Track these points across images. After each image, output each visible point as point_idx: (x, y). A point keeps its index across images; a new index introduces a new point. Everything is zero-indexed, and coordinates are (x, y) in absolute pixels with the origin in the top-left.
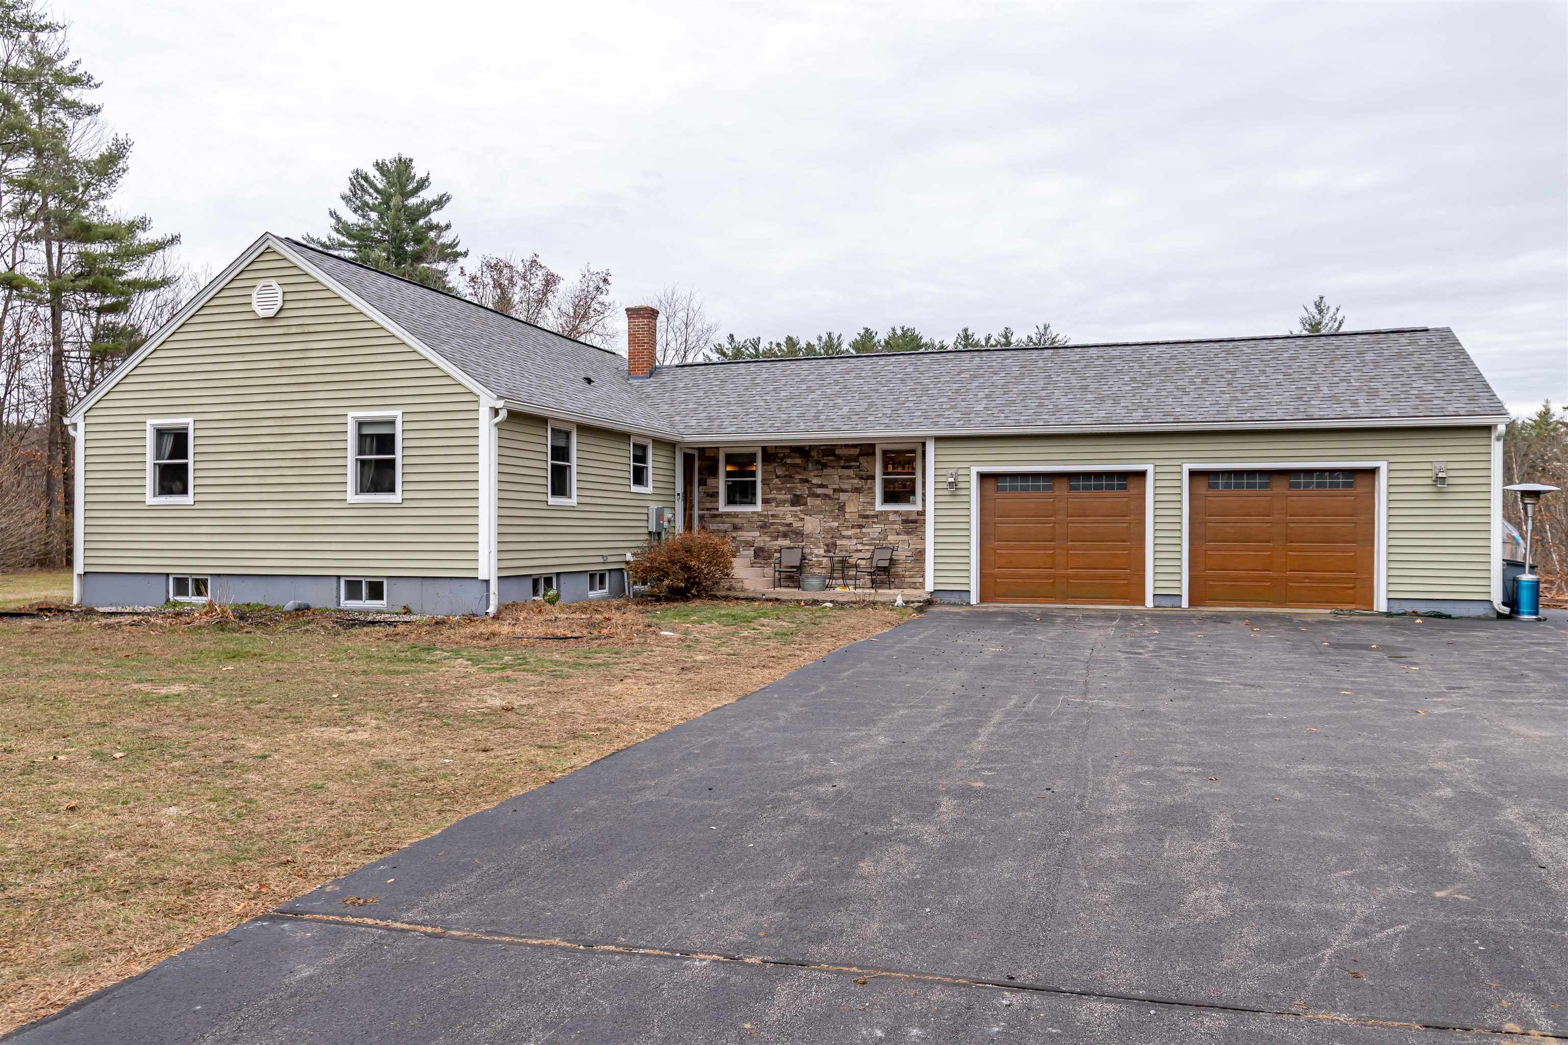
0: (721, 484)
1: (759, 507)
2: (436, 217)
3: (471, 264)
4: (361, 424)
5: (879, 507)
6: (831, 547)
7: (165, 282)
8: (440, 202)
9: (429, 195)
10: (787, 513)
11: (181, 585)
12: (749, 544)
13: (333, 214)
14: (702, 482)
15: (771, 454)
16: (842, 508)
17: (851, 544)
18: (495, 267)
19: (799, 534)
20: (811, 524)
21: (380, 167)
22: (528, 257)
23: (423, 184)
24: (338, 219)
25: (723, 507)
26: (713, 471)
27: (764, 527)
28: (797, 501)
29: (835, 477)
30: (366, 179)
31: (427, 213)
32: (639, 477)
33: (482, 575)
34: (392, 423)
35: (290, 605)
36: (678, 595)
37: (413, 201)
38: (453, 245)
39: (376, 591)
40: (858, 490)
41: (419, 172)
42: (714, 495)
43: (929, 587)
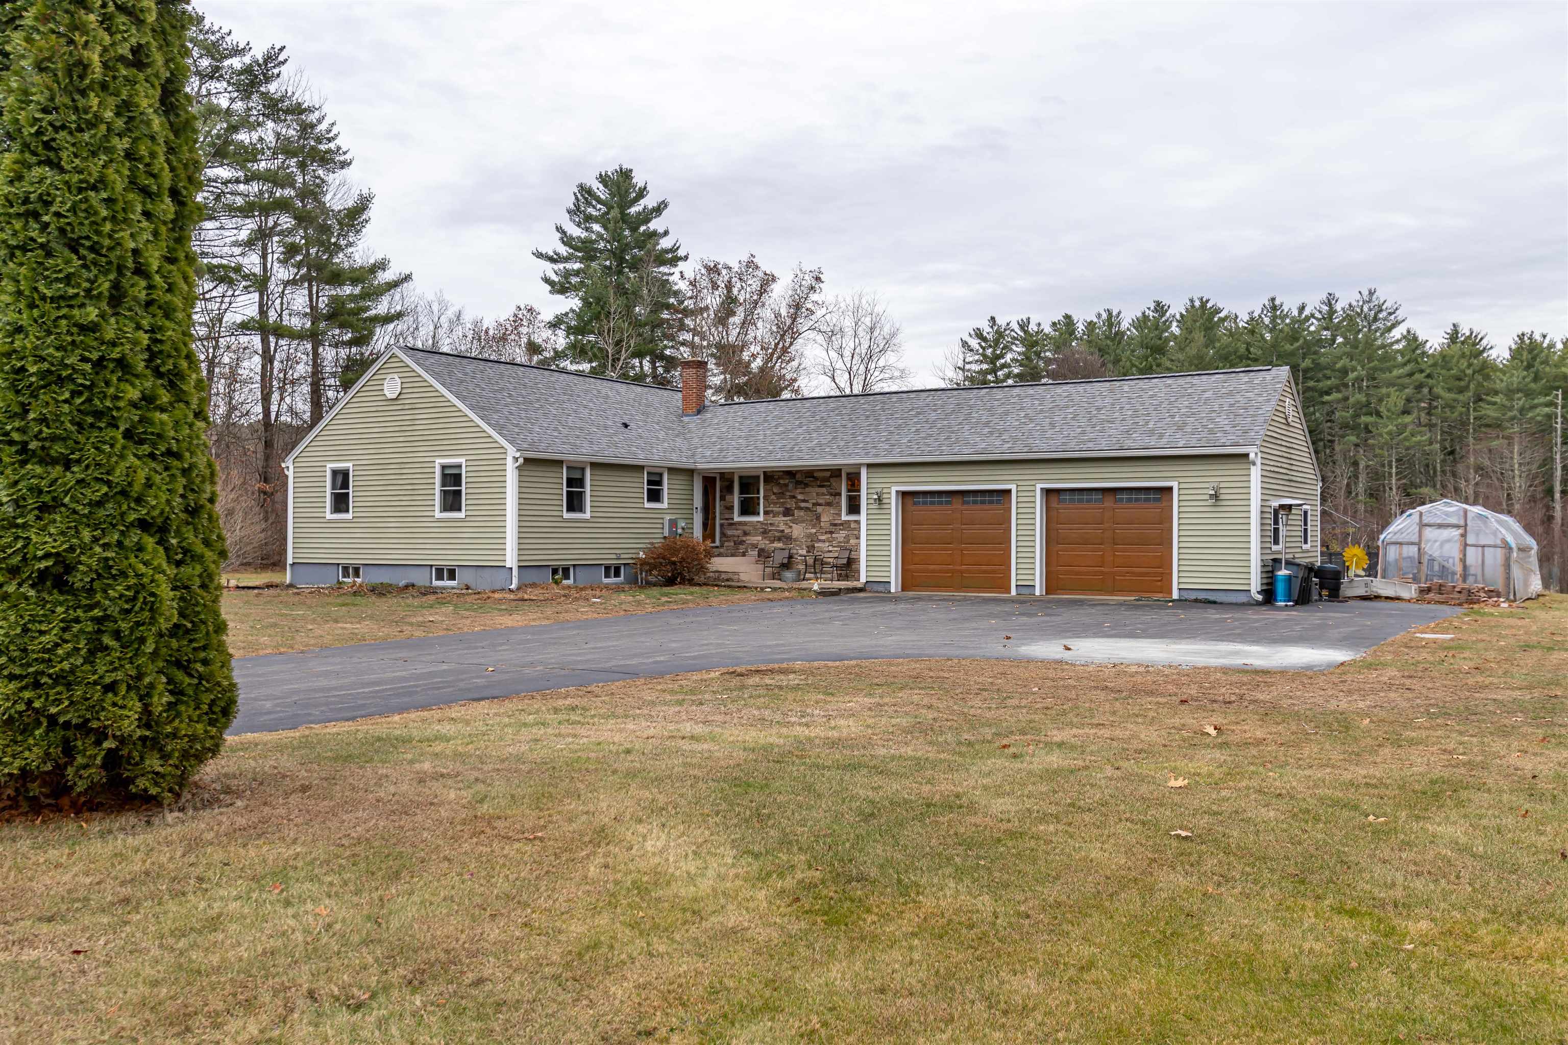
0: (736, 499)
1: (761, 518)
2: (656, 225)
3: (689, 268)
4: (444, 467)
5: (845, 517)
6: (811, 548)
7: (399, 316)
8: (658, 210)
9: (649, 202)
10: (781, 522)
11: (346, 569)
12: (754, 546)
13: (559, 229)
14: (722, 498)
15: (770, 477)
16: (818, 518)
17: (824, 546)
18: (713, 270)
19: (788, 538)
20: (797, 531)
21: (603, 179)
22: (745, 258)
23: (642, 193)
24: (564, 232)
25: (737, 518)
26: (729, 489)
27: (765, 532)
28: (787, 512)
29: (814, 494)
30: (589, 192)
31: (647, 221)
32: (655, 496)
33: (508, 565)
34: (460, 466)
35: (402, 583)
36: (670, 582)
37: (633, 210)
38: (674, 249)
39: (452, 575)
40: (829, 504)
41: (638, 179)
42: (730, 508)
43: (863, 579)
